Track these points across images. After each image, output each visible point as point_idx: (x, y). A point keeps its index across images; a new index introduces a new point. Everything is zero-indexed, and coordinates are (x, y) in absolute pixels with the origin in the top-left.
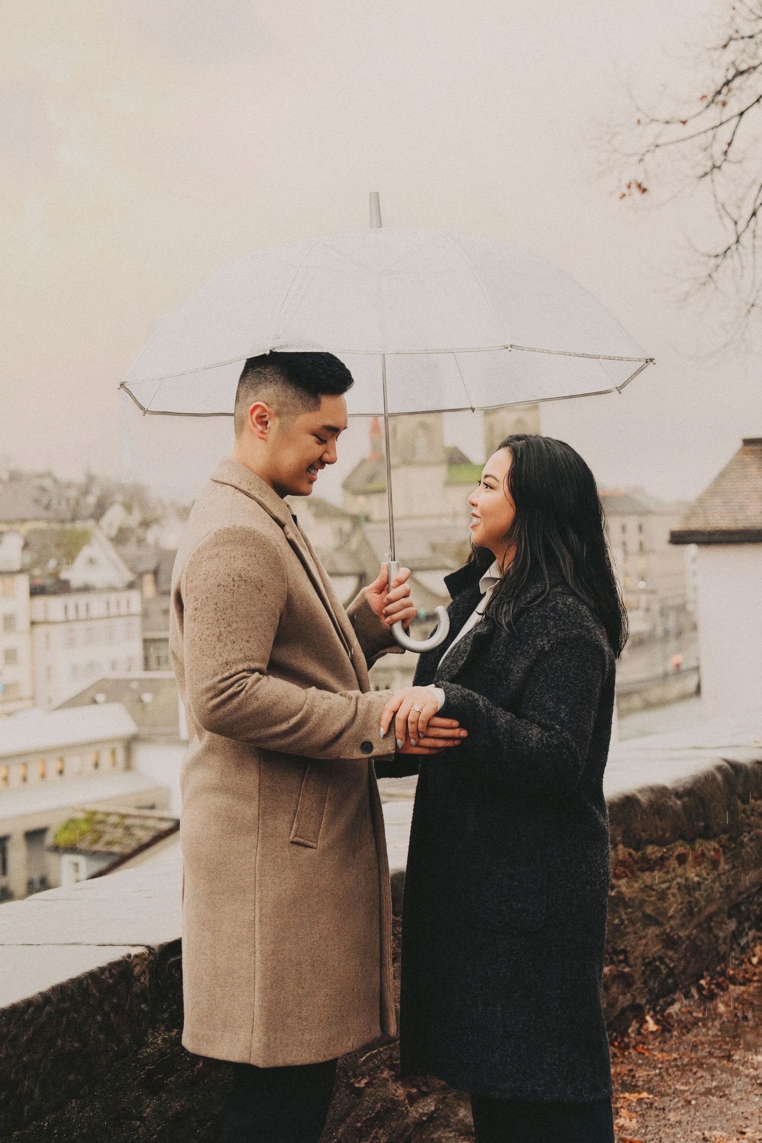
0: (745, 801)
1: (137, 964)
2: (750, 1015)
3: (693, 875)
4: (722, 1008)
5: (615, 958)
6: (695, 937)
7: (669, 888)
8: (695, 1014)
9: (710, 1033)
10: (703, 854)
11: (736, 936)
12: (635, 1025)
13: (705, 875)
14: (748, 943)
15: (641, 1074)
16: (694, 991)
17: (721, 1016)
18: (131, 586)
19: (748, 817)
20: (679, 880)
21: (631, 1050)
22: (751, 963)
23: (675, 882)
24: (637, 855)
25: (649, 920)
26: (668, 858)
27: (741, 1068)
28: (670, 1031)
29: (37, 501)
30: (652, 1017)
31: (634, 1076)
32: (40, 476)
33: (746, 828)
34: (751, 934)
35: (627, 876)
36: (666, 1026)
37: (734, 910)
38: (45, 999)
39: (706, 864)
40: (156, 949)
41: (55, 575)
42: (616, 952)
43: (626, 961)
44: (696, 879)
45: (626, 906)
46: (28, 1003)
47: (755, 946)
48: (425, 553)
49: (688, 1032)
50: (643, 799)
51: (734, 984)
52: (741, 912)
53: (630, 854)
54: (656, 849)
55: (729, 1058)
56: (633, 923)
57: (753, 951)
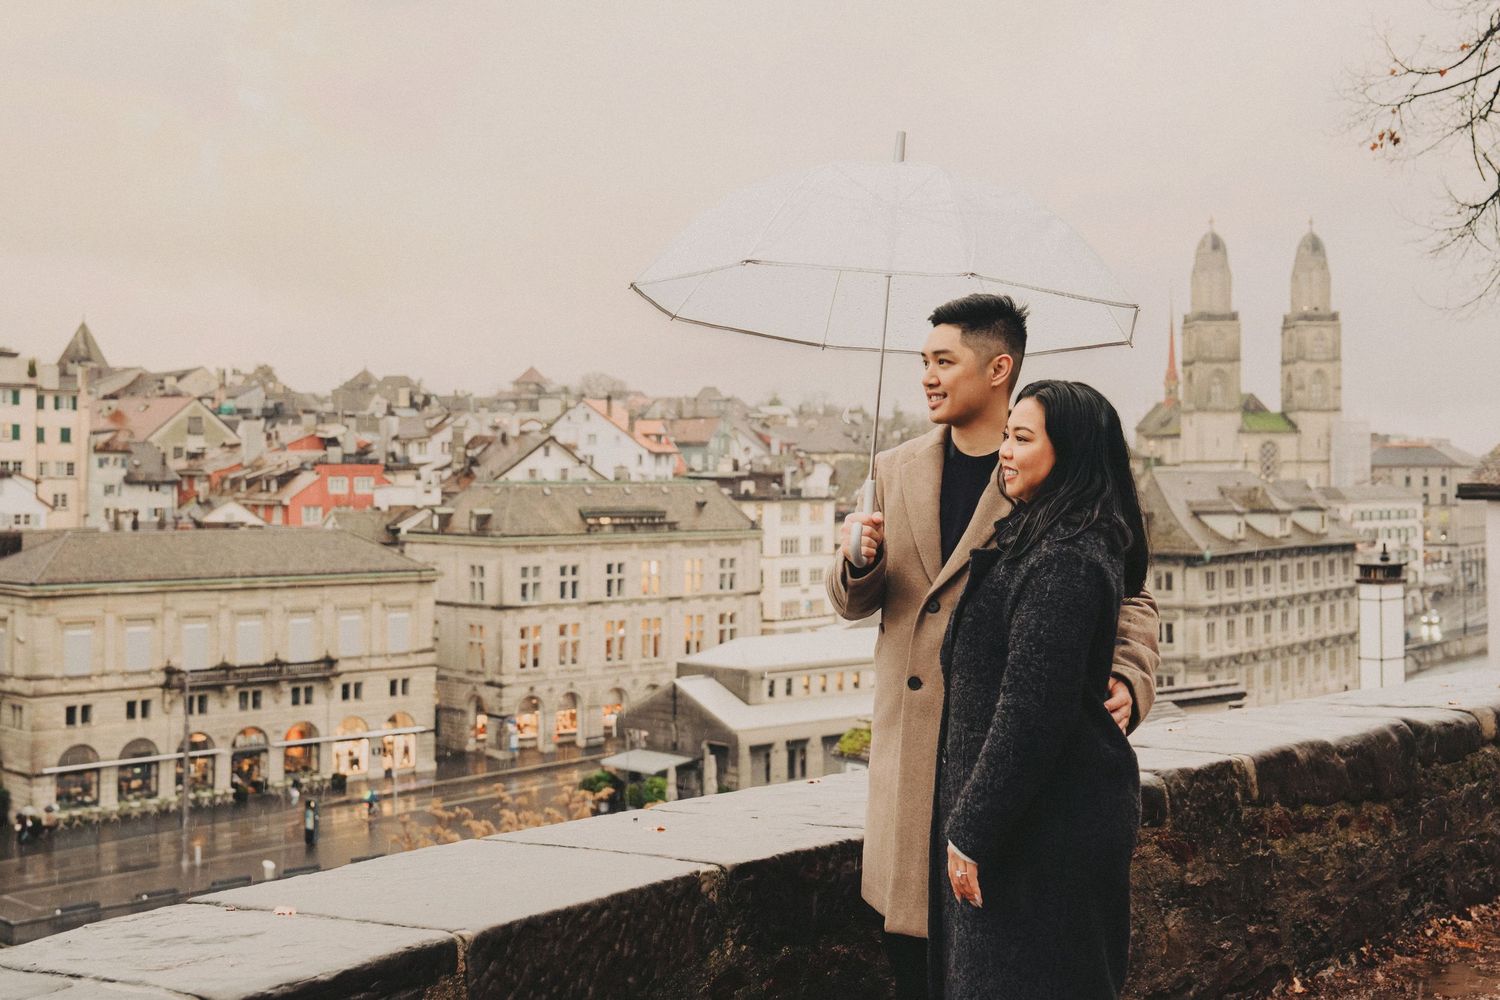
1: (705, 881)
3: (1356, 840)
4: (1380, 977)
5: (1263, 919)
6: (1357, 904)
7: (1325, 852)
8: (1348, 981)
10: (1371, 819)
11: (1408, 906)
12: (1280, 986)
13: (1372, 841)
14: (1422, 914)
16: (1352, 958)
17: (1378, 984)
19: (1429, 783)
20: (1339, 844)
22: (1425, 935)
23: (1334, 846)
24: (1293, 814)
25: (1304, 884)
26: (1327, 820)
28: (1317, 995)
29: (848, 435)
30: (1299, 979)
33: (1425, 794)
34: (1427, 906)
35: (1283, 836)
36: (1313, 989)
37: (1407, 880)
38: (604, 905)
39: (1372, 830)
40: (729, 870)
42: (1265, 912)
43: (1274, 922)
44: (1360, 844)
45: (1278, 867)
46: (585, 908)
47: (1431, 918)
48: (1214, 496)
51: (1400, 954)
52: (1415, 884)
53: (1286, 813)
54: (1313, 809)
56: (1285, 885)
57: (1428, 922)
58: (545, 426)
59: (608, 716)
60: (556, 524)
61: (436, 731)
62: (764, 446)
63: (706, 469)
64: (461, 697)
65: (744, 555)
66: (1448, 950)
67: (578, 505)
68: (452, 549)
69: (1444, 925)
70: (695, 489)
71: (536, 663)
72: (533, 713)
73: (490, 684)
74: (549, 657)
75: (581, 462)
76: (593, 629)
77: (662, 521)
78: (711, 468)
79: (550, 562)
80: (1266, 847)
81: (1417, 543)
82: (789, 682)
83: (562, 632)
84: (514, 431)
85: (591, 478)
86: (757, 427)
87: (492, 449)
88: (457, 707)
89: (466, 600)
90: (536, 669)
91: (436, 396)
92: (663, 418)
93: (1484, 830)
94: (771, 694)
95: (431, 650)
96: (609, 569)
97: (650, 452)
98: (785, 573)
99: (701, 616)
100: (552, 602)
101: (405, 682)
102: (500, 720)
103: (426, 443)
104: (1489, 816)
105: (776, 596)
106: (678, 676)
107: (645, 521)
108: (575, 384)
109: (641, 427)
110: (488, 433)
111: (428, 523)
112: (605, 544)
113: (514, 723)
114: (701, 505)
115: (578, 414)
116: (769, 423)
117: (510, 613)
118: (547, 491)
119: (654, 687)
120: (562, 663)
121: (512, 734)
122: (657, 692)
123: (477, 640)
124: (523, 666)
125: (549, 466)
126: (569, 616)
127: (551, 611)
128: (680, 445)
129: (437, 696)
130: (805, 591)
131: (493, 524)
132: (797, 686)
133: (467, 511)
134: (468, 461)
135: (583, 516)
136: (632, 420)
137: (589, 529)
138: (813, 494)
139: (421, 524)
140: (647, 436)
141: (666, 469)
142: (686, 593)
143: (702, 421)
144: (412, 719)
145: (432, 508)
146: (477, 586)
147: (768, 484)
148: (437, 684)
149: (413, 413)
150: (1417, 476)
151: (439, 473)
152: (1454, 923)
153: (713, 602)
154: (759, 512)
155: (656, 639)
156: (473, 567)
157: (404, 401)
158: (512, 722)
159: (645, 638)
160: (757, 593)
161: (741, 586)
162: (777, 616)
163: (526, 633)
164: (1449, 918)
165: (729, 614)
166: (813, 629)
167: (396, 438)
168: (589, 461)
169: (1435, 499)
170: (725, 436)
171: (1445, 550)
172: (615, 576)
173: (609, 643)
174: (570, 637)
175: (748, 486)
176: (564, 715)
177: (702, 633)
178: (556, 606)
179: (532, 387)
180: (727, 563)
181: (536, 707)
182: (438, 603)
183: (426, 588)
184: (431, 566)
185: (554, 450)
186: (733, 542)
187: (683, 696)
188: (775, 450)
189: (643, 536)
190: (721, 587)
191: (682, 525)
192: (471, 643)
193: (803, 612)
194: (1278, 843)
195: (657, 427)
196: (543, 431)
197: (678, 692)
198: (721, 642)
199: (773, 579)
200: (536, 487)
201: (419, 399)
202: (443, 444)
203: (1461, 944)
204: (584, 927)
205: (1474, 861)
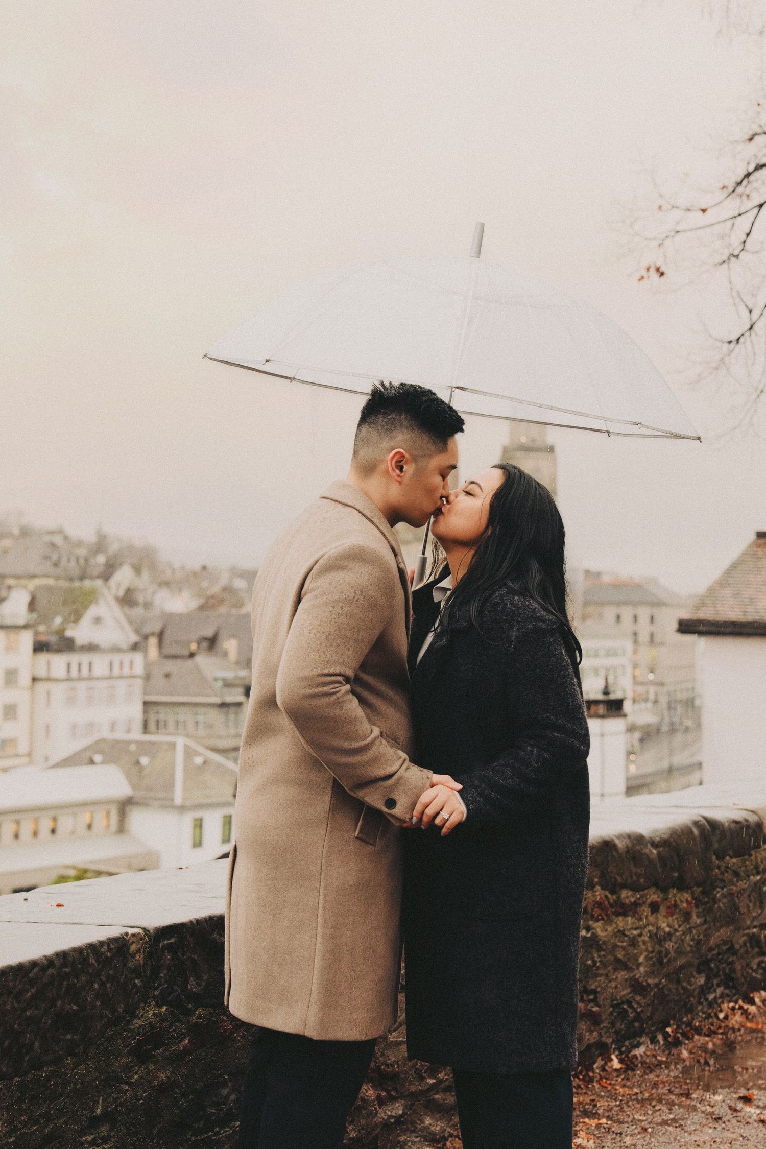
0: (720, 857)
1: (133, 942)
2: (712, 1062)
3: (664, 925)
4: (685, 1054)
5: (585, 997)
6: (664, 986)
7: (640, 935)
8: (659, 1058)
9: (672, 1074)
10: (676, 906)
11: (704, 990)
12: (599, 1062)
13: (676, 926)
14: (715, 998)
15: (602, 1104)
16: (660, 1038)
17: (684, 1060)
18: (135, 647)
19: (722, 873)
20: (650, 928)
21: (595, 1084)
22: (718, 1018)
23: (646, 930)
24: (612, 898)
25: (621, 965)
26: (640, 905)
27: (698, 1105)
28: (633, 1070)
29: (47, 558)
30: (617, 1057)
31: (595, 1106)
32: (52, 533)
33: (718, 883)
34: (719, 990)
35: (603, 919)
36: (629, 1064)
37: (703, 966)
38: (49, 963)
39: (677, 916)
40: (151, 931)
41: (60, 632)
42: (586, 991)
43: (595, 1001)
44: (667, 929)
45: (600, 949)
46: (34, 964)
47: (723, 1002)
49: (651, 1072)
50: (620, 844)
51: (699, 1034)
52: (710, 969)
53: (606, 896)
54: (630, 893)
55: (688, 1095)
56: (605, 965)
57: (720, 1006)
66: (739, 1030)
69: (733, 1009)
80: (588, 929)
152: (741, 1008)
194: (599, 924)
203: (749, 1025)
204: (32, 982)
205: (756, 950)
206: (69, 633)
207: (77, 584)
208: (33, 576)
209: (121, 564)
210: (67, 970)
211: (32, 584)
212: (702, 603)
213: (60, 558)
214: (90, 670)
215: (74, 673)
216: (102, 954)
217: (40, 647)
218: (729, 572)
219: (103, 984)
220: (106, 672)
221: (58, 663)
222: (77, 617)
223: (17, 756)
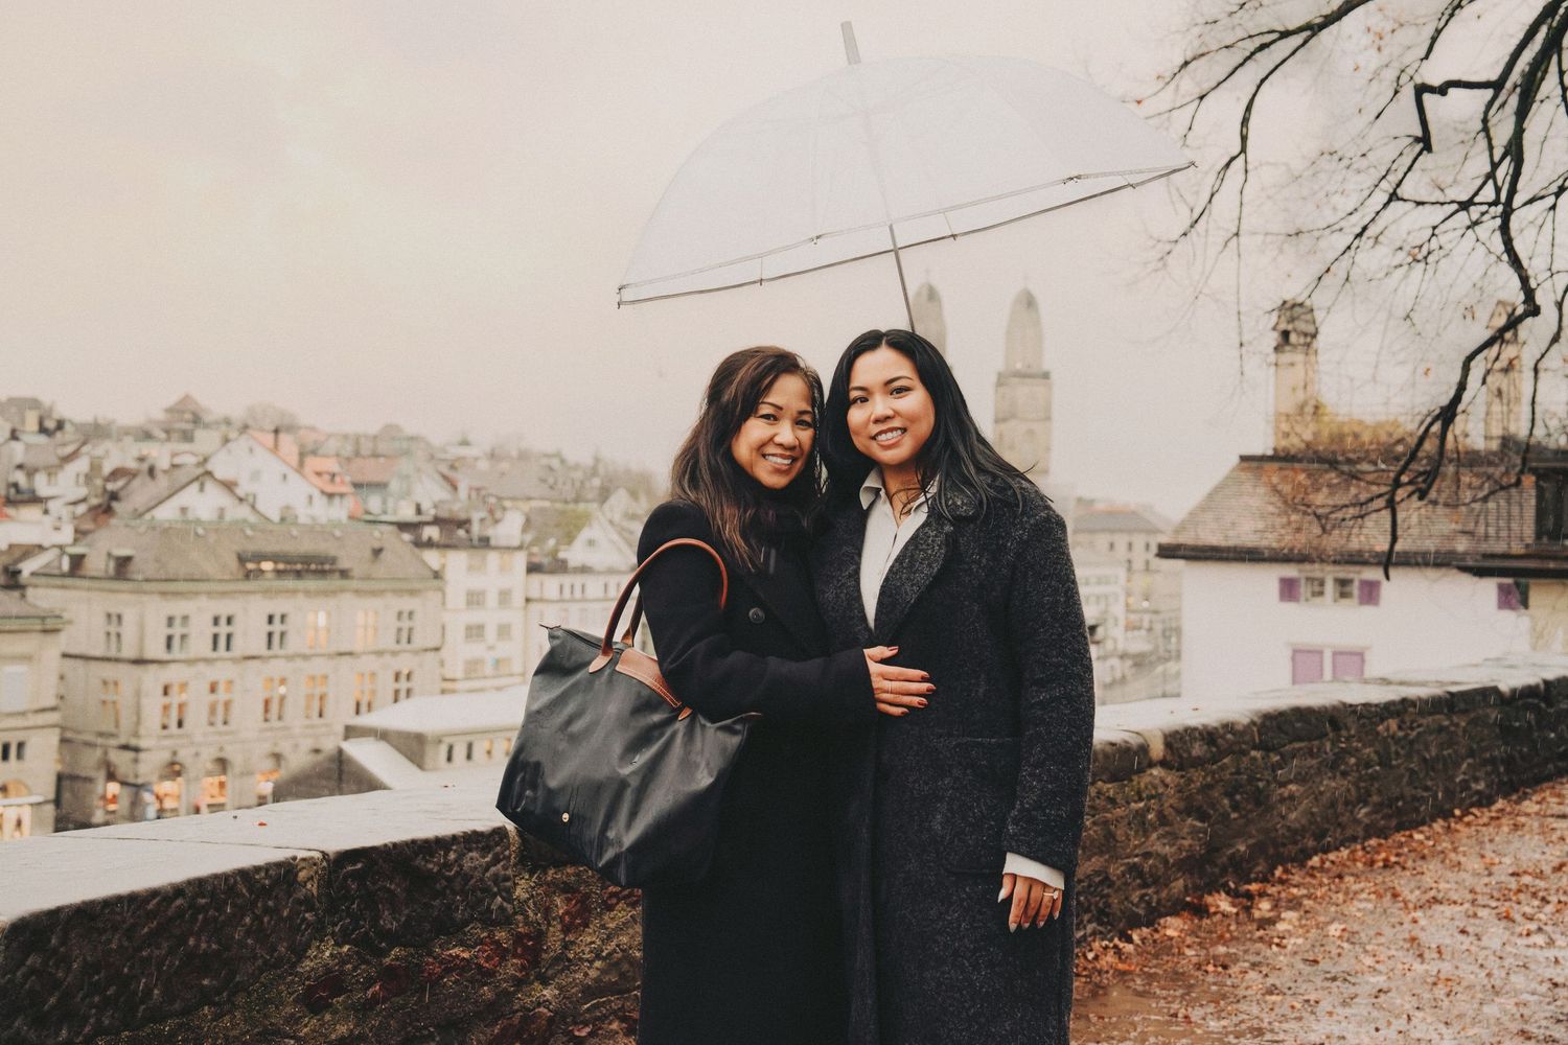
1: (304, 868)
14: (1085, 936)
29: (544, 481)
32: (550, 456)
34: (1090, 928)
40: (332, 857)
41: (554, 554)
47: (1094, 941)
57: (1090, 945)
58: (201, 459)
59: (263, 783)
60: (210, 567)
61: (57, 802)
62: (449, 488)
63: (385, 512)
64: (89, 762)
65: (423, 606)
66: (1107, 972)
67: (237, 548)
68: (84, 594)
69: (1106, 948)
70: (371, 534)
71: (180, 724)
72: (174, 780)
73: (125, 747)
74: (196, 718)
75: (241, 500)
76: (249, 687)
77: (334, 567)
78: (390, 510)
79: (200, 612)
81: (1118, 610)
82: (470, 747)
83: (213, 689)
84: (163, 463)
85: (252, 518)
86: (445, 469)
87: (136, 483)
88: (83, 774)
89: (98, 653)
90: (181, 731)
91: (70, 421)
92: (338, 455)
93: (1150, 849)
94: (449, 759)
95: (53, 709)
96: (271, 619)
97: (323, 492)
98: (469, 628)
99: (373, 675)
100: (203, 655)
101: (21, 746)
102: (134, 789)
103: (56, 474)
104: (1155, 836)
105: (458, 652)
106: (346, 738)
107: (313, 567)
108: (238, 413)
109: (313, 463)
110: (132, 464)
111: (56, 564)
112: (267, 592)
113: (152, 792)
114: (377, 552)
115: (241, 444)
116: (457, 464)
117: (152, 668)
118: (200, 531)
119: (317, 751)
120: (212, 724)
121: (148, 804)
122: (320, 757)
123: (110, 697)
124: (165, 727)
125: (204, 504)
126: (222, 672)
127: (201, 667)
128: (357, 485)
129: (61, 761)
130: (491, 648)
131: (133, 567)
132: (478, 752)
133: (104, 553)
134: (106, 497)
135: (242, 559)
136: (302, 455)
137: (247, 575)
138: (503, 543)
139: (47, 565)
140: (319, 474)
141: (339, 512)
142: (358, 647)
143: (382, 460)
144: (26, 787)
145: (61, 547)
146: (113, 638)
147: (453, 530)
148: (60, 748)
149: (42, 439)
150: (1121, 541)
151: (71, 508)
152: (1116, 947)
153: (388, 658)
154: (443, 561)
155: (322, 698)
156: (109, 616)
157: (32, 424)
158: (148, 790)
159: (309, 697)
160: (437, 649)
161: (419, 641)
162: (459, 674)
163: (170, 691)
164: (1111, 940)
165: (405, 672)
166: (499, 689)
167: (20, 467)
168: (251, 499)
169: (1138, 565)
170: (407, 477)
171: (1146, 618)
172: (277, 627)
173: (267, 703)
174: (222, 696)
175: (432, 532)
176: (212, 784)
177: (373, 692)
178: (207, 661)
179: (188, 416)
180: (405, 615)
181: (178, 774)
182: (65, 656)
183: (49, 638)
184: (57, 613)
185: (209, 485)
186: (412, 592)
187: (350, 761)
188: (463, 493)
189: (311, 584)
190: (398, 642)
191: (356, 572)
192: (104, 702)
193: (489, 669)
195: (332, 465)
196: (199, 464)
197: (344, 757)
198: (396, 701)
199: (456, 634)
200: (187, 528)
201: (50, 424)
202: (78, 475)
203: (1121, 966)
204: (151, 916)
205: (1138, 881)
206: (561, 555)
207: (571, 506)
208: (529, 499)
209: (618, 487)
210: (203, 901)
211: (525, 507)
212: (1181, 528)
213: (555, 483)
214: (583, 592)
215: (567, 594)
216: (258, 881)
217: (533, 569)
218: (1211, 496)
219: (257, 918)
220: (600, 594)
221: (551, 584)
222: (569, 538)
223: (512, 675)
